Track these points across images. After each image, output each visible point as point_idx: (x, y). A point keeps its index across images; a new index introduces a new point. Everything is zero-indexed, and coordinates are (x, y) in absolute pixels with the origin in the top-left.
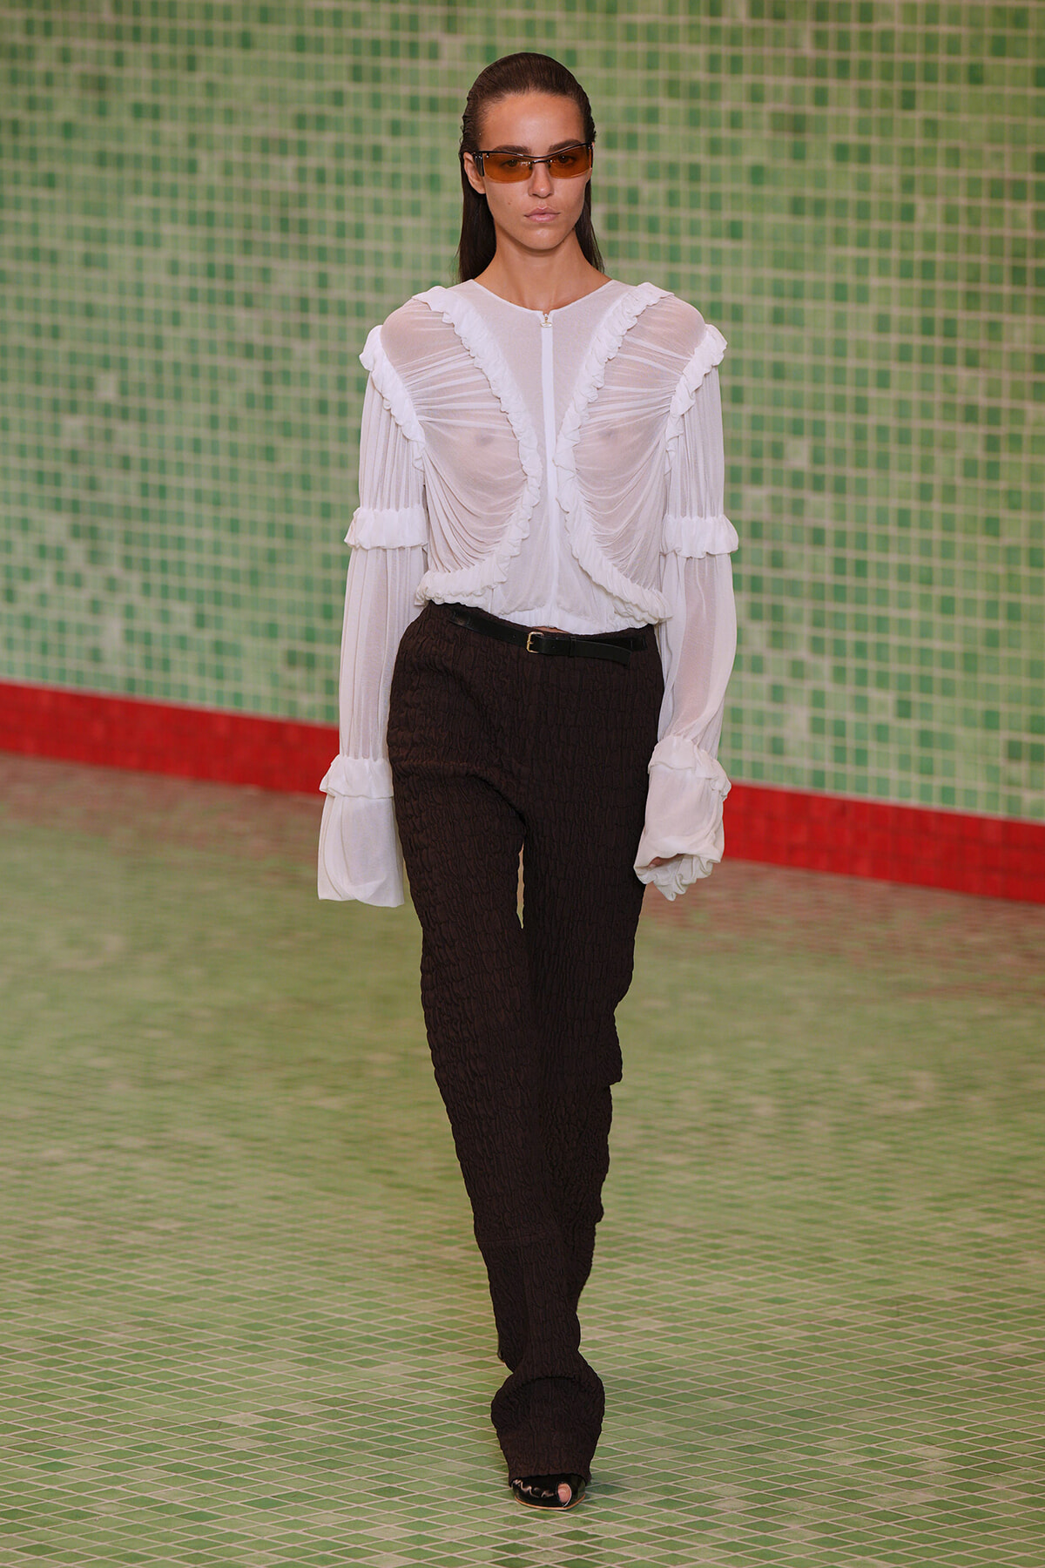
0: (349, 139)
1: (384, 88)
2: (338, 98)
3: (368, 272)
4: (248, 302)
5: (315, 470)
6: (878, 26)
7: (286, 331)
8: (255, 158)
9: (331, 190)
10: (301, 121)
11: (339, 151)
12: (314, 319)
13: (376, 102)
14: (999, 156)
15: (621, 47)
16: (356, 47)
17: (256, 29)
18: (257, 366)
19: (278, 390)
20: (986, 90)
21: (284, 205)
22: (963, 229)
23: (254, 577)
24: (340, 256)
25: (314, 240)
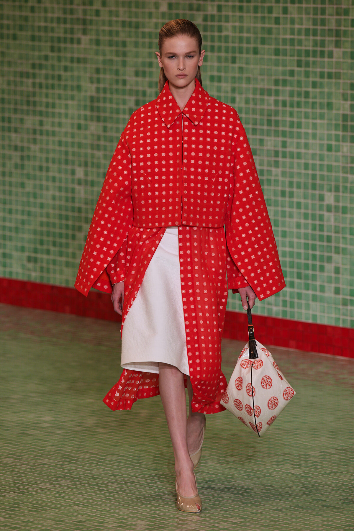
0: (50, 72)
1: (62, 54)
2: (46, 58)
3: (57, 120)
4: (16, 131)
5: (38, 191)
6: (224, 34)
7: (29, 141)
8: (18, 79)
9: (44, 91)
10: (33, 66)
11: (47, 77)
12: (38, 137)
13: (59, 59)
14: (263, 80)
15: (141, 40)
16: (52, 39)
17: (18, 33)
18: (19, 154)
19: (26, 162)
20: (259, 56)
21: (28, 96)
22: (251, 106)
23: (17, 230)
24: (47, 115)
25: (38, 108)
